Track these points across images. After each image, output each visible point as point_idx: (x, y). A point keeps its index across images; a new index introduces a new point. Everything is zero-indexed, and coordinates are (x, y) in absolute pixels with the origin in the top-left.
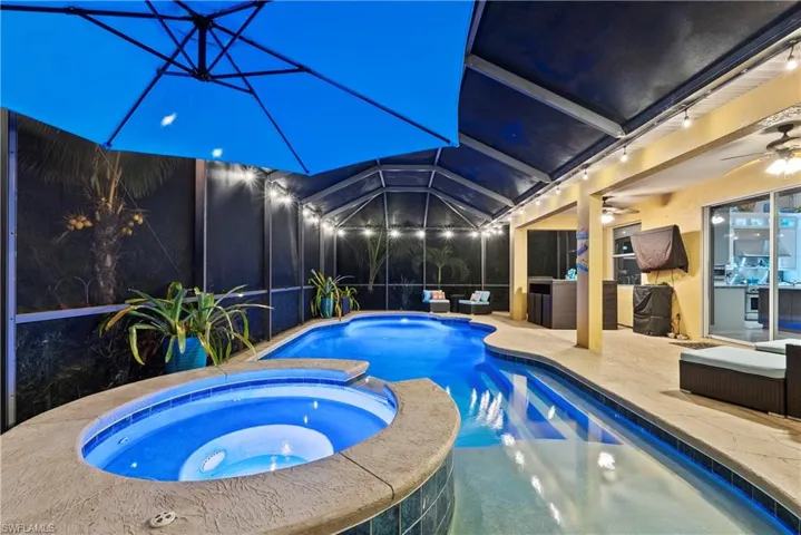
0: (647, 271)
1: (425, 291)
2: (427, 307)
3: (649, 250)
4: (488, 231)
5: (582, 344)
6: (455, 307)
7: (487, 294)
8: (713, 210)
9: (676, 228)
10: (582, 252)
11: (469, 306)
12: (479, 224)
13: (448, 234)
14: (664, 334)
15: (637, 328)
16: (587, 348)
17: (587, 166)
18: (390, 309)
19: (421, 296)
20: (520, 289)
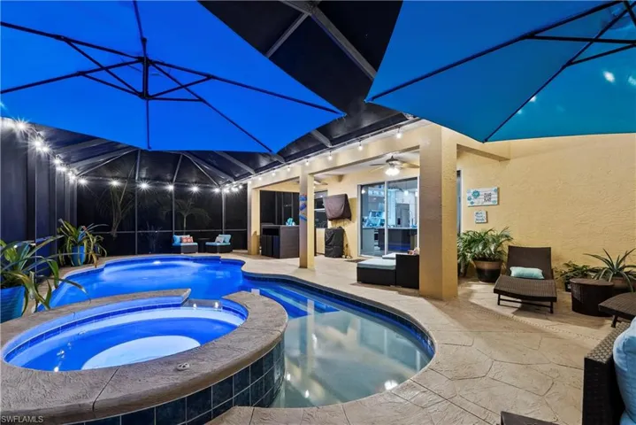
0: (331, 220)
1: (174, 236)
2: (178, 250)
3: (332, 208)
4: (228, 189)
5: (303, 266)
6: (202, 248)
7: (229, 237)
8: (362, 186)
9: (346, 196)
10: (302, 209)
11: (216, 246)
12: (221, 182)
13: (195, 189)
14: (341, 257)
15: (327, 254)
16: (306, 267)
17: (308, 157)
18: (139, 253)
19: (171, 240)
20: (256, 232)
